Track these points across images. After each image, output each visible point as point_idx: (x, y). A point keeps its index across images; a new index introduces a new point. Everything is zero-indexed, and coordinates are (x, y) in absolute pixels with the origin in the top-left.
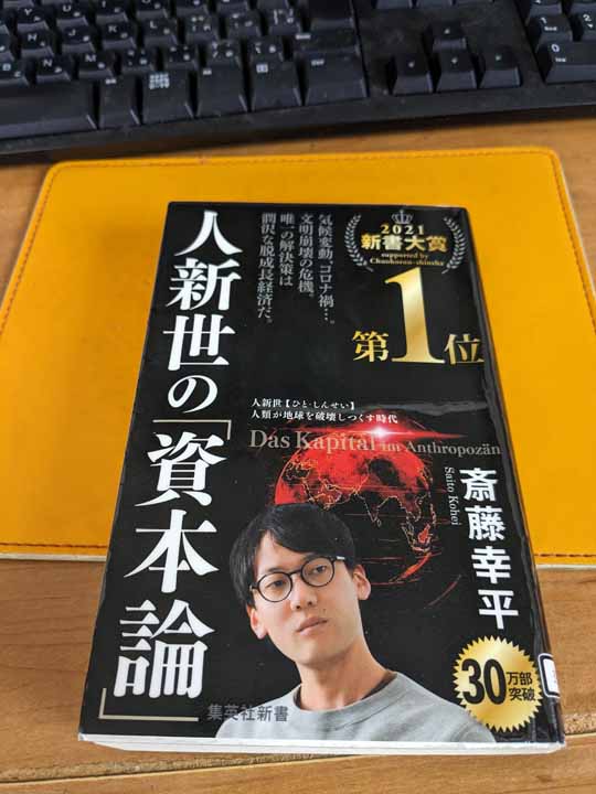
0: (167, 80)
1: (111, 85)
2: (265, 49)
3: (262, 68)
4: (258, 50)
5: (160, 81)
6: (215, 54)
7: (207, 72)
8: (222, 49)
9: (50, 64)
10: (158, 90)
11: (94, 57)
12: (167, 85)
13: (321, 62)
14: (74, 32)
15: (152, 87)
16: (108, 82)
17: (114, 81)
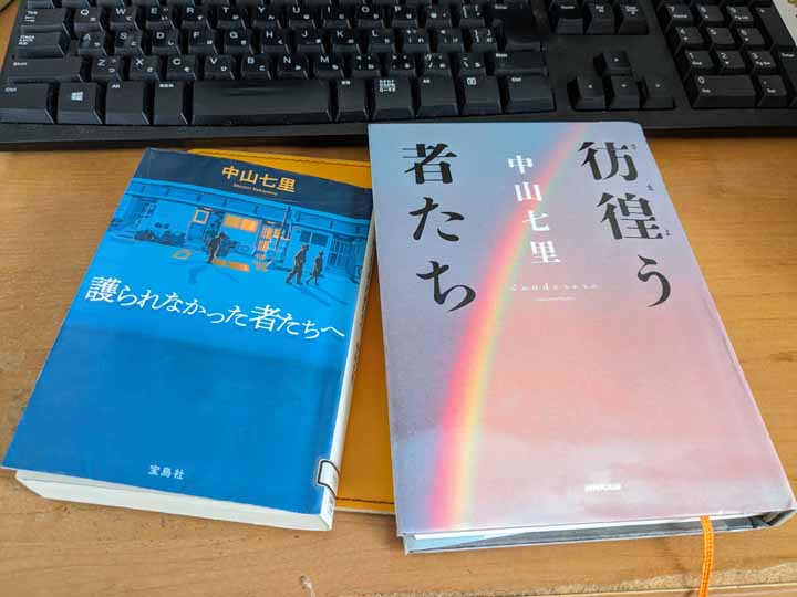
0: (393, 85)
1: (346, 86)
2: (472, 66)
3: (471, 81)
4: (466, 64)
5: (387, 85)
6: (431, 65)
7: (427, 80)
8: (436, 61)
9: (289, 62)
10: (387, 93)
11: (327, 59)
12: (394, 89)
13: (519, 80)
14: (306, 33)
16: (343, 83)
17: (348, 82)
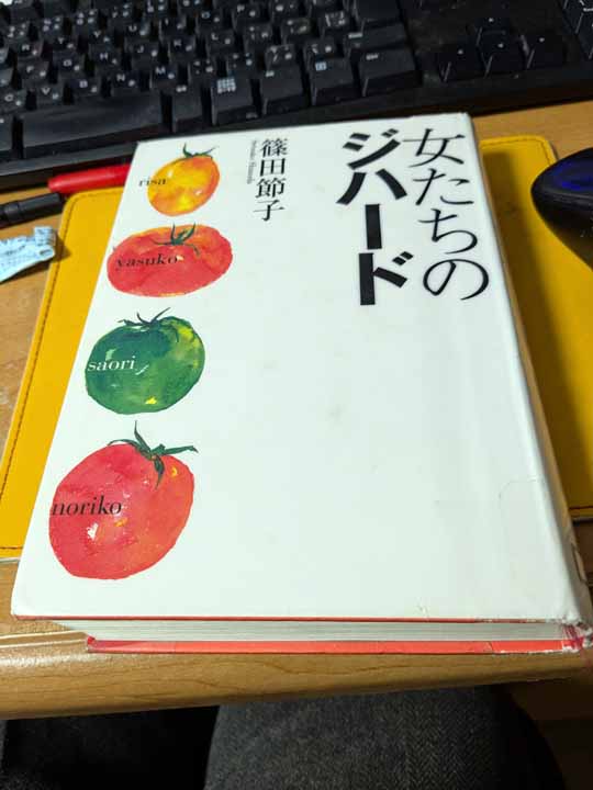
0: (233, 84)
1: (183, 92)
2: (321, 48)
3: (321, 66)
4: (315, 51)
5: (227, 85)
6: (275, 58)
7: (270, 74)
8: (282, 53)
9: (123, 78)
10: (226, 94)
11: (163, 70)
12: (234, 88)
13: (376, 56)
14: (142, 49)
15: (220, 91)
16: (179, 90)
17: (184, 89)
